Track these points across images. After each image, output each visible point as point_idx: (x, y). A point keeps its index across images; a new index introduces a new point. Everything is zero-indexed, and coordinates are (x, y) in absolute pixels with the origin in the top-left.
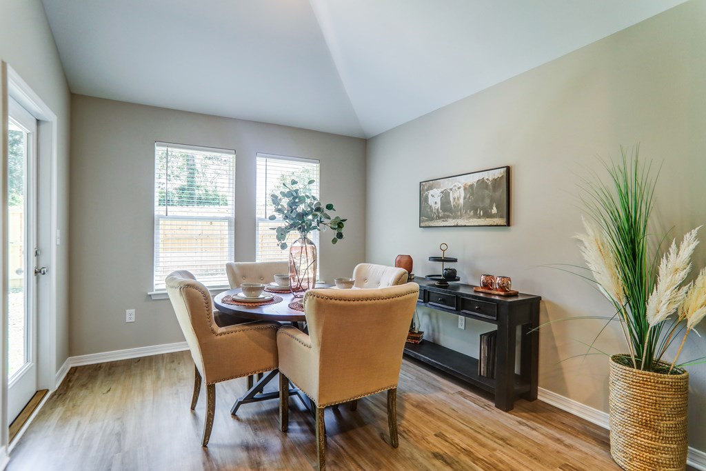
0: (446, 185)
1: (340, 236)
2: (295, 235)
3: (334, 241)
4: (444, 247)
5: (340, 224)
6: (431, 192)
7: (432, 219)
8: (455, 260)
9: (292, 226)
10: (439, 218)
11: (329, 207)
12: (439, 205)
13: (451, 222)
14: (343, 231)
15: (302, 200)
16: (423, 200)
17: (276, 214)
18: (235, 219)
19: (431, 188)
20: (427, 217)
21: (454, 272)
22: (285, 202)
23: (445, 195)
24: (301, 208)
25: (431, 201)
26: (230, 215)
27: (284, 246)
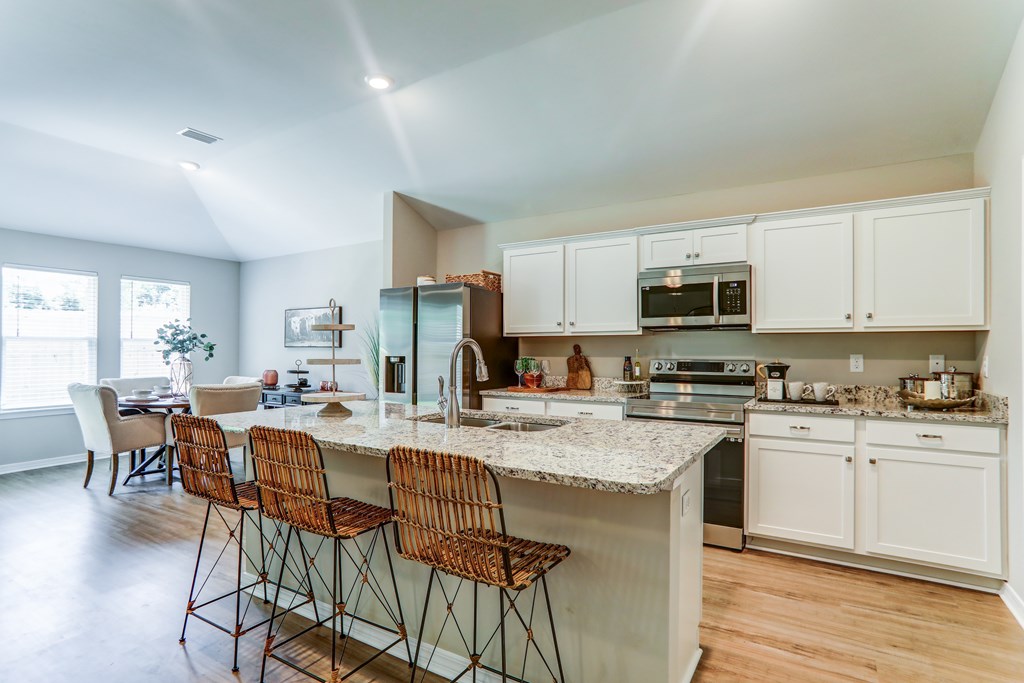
0: (303, 314)
1: (211, 355)
2: (175, 356)
3: (207, 359)
4: (299, 363)
5: (211, 348)
6: (293, 319)
7: (293, 341)
8: (307, 372)
9: (174, 349)
10: (299, 340)
11: (203, 336)
12: (298, 330)
13: (307, 344)
14: (213, 352)
15: (182, 332)
16: (287, 326)
17: (159, 340)
18: (98, 340)
19: (293, 315)
20: (290, 339)
21: (306, 381)
22: (169, 332)
23: (303, 322)
24: (180, 338)
25: (293, 326)
26: (92, 336)
27: (168, 363)
